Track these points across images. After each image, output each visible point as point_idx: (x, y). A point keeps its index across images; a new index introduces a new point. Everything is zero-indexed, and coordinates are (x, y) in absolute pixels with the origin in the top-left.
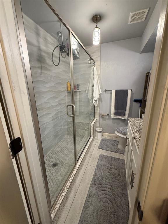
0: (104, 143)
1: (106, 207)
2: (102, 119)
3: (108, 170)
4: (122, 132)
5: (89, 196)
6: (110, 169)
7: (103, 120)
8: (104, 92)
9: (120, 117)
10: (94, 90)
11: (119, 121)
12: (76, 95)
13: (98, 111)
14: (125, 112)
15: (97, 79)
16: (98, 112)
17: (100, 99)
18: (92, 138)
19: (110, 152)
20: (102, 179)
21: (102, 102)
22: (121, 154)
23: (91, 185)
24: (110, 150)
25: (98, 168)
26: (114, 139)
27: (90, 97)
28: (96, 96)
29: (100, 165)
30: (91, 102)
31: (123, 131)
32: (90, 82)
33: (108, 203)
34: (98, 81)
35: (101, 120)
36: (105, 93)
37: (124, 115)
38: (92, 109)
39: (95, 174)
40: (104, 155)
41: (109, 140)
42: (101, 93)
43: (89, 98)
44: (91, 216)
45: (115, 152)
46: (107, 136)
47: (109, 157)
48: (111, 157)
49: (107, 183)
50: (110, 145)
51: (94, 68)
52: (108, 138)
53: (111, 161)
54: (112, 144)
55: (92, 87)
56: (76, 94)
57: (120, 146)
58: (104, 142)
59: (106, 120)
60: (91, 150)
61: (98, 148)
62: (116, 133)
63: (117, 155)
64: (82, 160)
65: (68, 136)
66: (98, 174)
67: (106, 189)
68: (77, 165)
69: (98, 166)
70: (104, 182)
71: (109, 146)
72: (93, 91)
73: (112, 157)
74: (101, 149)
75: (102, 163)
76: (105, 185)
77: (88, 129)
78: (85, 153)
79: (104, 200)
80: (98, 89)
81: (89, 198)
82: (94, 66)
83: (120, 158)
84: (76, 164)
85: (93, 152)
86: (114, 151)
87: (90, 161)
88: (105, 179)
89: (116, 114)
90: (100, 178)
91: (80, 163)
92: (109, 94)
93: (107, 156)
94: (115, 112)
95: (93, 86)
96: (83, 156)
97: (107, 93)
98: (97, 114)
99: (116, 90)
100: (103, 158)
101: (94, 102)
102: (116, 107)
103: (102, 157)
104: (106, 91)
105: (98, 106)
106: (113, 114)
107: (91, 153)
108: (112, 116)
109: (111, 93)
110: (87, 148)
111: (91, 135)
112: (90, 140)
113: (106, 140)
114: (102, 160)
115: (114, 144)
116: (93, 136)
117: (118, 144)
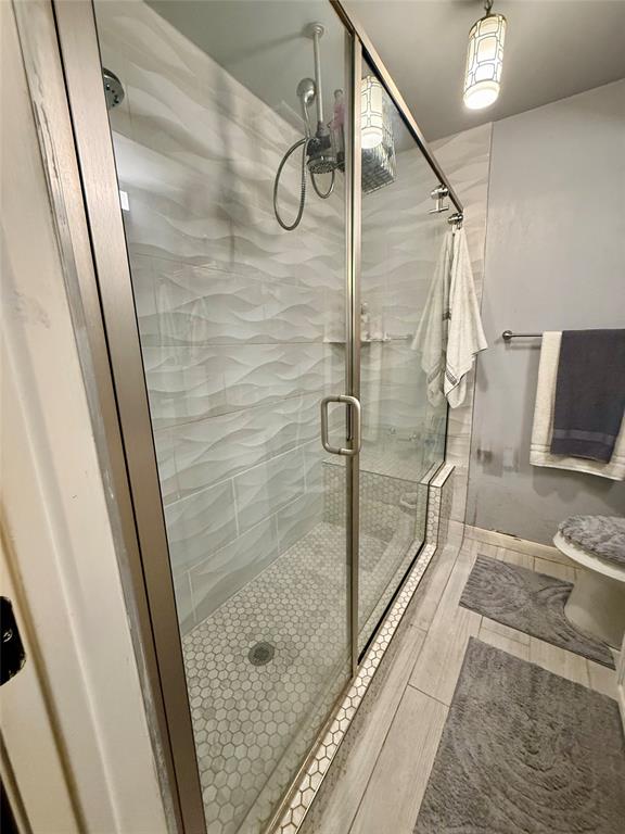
0: (488, 582)
2: (480, 468)
3: (519, 743)
4: (600, 549)
7: (484, 472)
8: (497, 342)
9: (583, 467)
10: (453, 335)
11: (568, 483)
12: (369, 358)
13: (466, 430)
14: (614, 441)
15: (468, 282)
16: (463, 431)
17: (477, 376)
18: (430, 549)
19: (525, 638)
20: (486, 789)
21: (484, 387)
22: (587, 657)
23: (423, 811)
24: (524, 622)
25: (460, 716)
26: (541, 567)
27: (429, 366)
28: (460, 361)
30: (433, 386)
31: (605, 539)
32: (431, 303)
34: (470, 293)
35: (478, 470)
36: (502, 346)
37: (607, 457)
38: (436, 420)
39: (447, 750)
40: (491, 649)
41: (516, 571)
42: (484, 345)
43: (427, 371)
45: (552, 641)
46: (501, 546)
47: (522, 664)
48: (531, 665)
50: (521, 598)
51: (457, 237)
52: (512, 558)
53: (534, 690)
54: (534, 596)
55: (443, 319)
56: (369, 352)
57: (577, 615)
58: (487, 575)
59: (500, 475)
60: (424, 609)
61: (462, 604)
63: (563, 660)
64: (380, 655)
65: (327, 526)
66: (459, 751)
68: (358, 682)
69: (459, 703)
70: (499, 814)
71: (517, 603)
72: (445, 339)
73: (537, 670)
74: (477, 610)
75: (483, 691)
77: (412, 503)
78: (395, 624)
80: (468, 326)
82: (454, 227)
83: (585, 684)
84: (352, 675)
85: (436, 621)
86: (546, 636)
87: (420, 668)
88: (500, 796)
89: (558, 447)
90: (474, 780)
91: (372, 671)
92: (527, 353)
93: (511, 660)
94: (554, 440)
95: (447, 316)
96: (388, 638)
97: (515, 348)
98: (458, 442)
99: (564, 332)
100: (485, 665)
101: (448, 386)
102: (563, 418)
103: (479, 657)
104: (507, 338)
105: (464, 408)
106: (544, 448)
107: (425, 626)
108: (539, 455)
109: (538, 348)
110: (405, 595)
111: (429, 534)
112: (423, 560)
113: (500, 568)
114: (480, 676)
115: (544, 594)
116: (435, 538)
117: (565, 600)
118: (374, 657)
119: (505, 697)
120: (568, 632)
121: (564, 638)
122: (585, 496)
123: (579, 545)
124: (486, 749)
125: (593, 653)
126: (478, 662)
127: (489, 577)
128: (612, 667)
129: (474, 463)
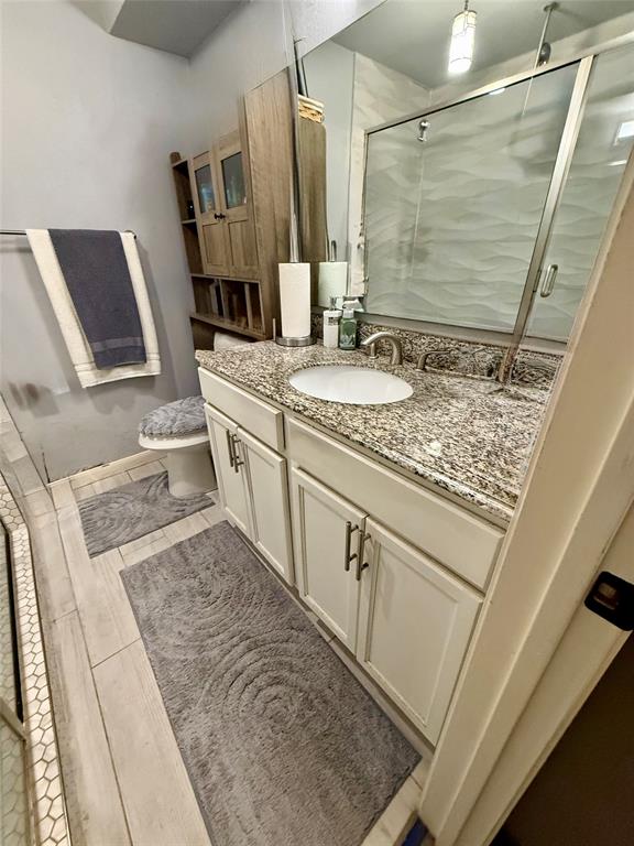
2: (28, 413)
6: (201, 593)
14: (143, 343)
18: (19, 535)
19: (158, 533)
22: (199, 510)
23: (173, 723)
24: (152, 524)
25: (153, 634)
26: (137, 475)
37: (141, 357)
45: (177, 519)
47: (167, 552)
48: (174, 546)
50: (137, 509)
52: (110, 485)
54: (145, 500)
58: (99, 513)
63: (189, 525)
64: (42, 682)
71: (137, 515)
74: (111, 547)
79: (259, 704)
84: (23, 741)
87: (93, 641)
89: (103, 361)
92: (16, 259)
94: (95, 355)
99: (52, 231)
100: (146, 579)
102: (91, 331)
106: (88, 366)
107: (70, 606)
109: (28, 250)
111: (8, 522)
114: (147, 589)
115: (151, 493)
116: (19, 520)
117: (167, 485)
119: (173, 584)
120: (181, 505)
121: (182, 510)
123: (161, 436)
124: (182, 628)
125: (202, 504)
126: (138, 584)
127: (102, 514)
128: (213, 504)
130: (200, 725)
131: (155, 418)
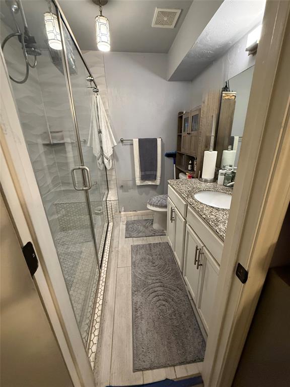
0: (131, 228)
1: (162, 311)
2: (121, 191)
3: (151, 263)
4: (158, 205)
5: (135, 310)
6: (151, 262)
7: (123, 191)
8: (119, 143)
9: (150, 183)
10: (104, 140)
11: (147, 189)
13: (114, 177)
14: (156, 173)
15: (106, 119)
17: (114, 156)
18: (111, 224)
19: (145, 238)
20: (146, 278)
21: (117, 160)
22: (160, 236)
23: (133, 293)
24: (144, 234)
25: (135, 267)
26: (144, 218)
27: (97, 152)
28: (108, 152)
29: (137, 262)
30: (100, 161)
31: (159, 201)
32: (92, 127)
33: (164, 305)
34: (107, 123)
36: (121, 144)
37: (155, 178)
38: (102, 176)
39: (134, 276)
40: (137, 245)
41: (138, 221)
42: (116, 144)
43: (96, 155)
44: (147, 333)
45: (152, 236)
46: (132, 215)
47: (146, 245)
48: (148, 244)
49: (154, 281)
50: (141, 228)
51: (98, 98)
52: (136, 218)
53: (151, 249)
54: (144, 226)
55: (99, 133)
57: (156, 226)
58: (131, 226)
59: (128, 192)
60: (115, 244)
61: (126, 237)
62: (149, 207)
63: (155, 239)
64: (106, 263)
65: (63, 233)
66: (137, 275)
67: (156, 289)
68: (102, 274)
69: (133, 264)
70: (150, 281)
71: (141, 230)
72: (101, 142)
73: (150, 244)
74: (131, 237)
75: (139, 257)
76: (153, 285)
77: (100, 211)
78: (108, 252)
79: (158, 304)
80: (108, 136)
81: (136, 312)
82: (96, 94)
83: (161, 242)
84: (100, 273)
85: (120, 246)
86: (150, 235)
87: (119, 261)
88: (149, 277)
89: (143, 178)
90: (143, 278)
91: (106, 269)
92: (129, 147)
93: (143, 245)
94: (142, 176)
95: (100, 132)
96: (107, 257)
97: (125, 145)
98: (112, 182)
99: (139, 139)
100: (137, 250)
101: (106, 161)
102: (143, 168)
103: (135, 249)
104: (122, 141)
105: (112, 169)
106: (139, 179)
107: (117, 249)
108: (138, 182)
109: (132, 144)
110: (108, 242)
111: (109, 219)
112: (110, 228)
113: (134, 222)
114: (137, 254)
115: (147, 225)
116: (112, 220)
117: (152, 224)
118: (105, 265)
119: (144, 255)
120: (155, 232)
121: (154, 234)
122: (152, 192)
123: (154, 205)
124: (143, 269)
125: (162, 234)
126: (135, 251)
127: (132, 226)
128: (165, 235)
129: (119, 189)
130: (139, 299)
131: (153, 199)
